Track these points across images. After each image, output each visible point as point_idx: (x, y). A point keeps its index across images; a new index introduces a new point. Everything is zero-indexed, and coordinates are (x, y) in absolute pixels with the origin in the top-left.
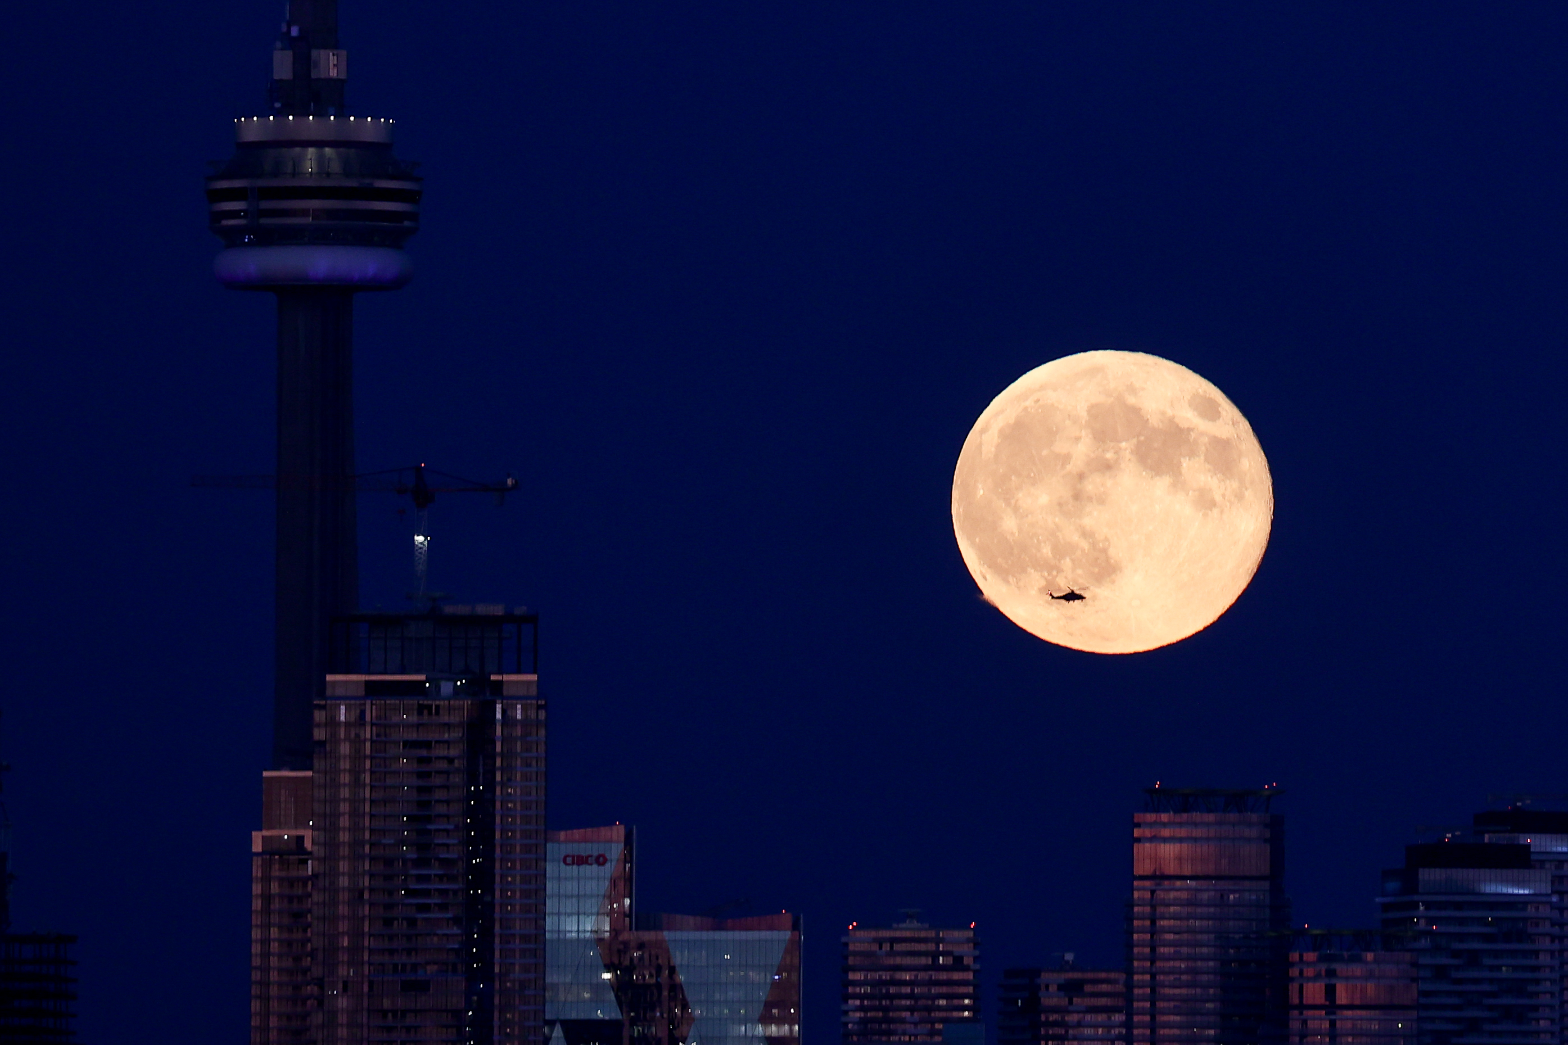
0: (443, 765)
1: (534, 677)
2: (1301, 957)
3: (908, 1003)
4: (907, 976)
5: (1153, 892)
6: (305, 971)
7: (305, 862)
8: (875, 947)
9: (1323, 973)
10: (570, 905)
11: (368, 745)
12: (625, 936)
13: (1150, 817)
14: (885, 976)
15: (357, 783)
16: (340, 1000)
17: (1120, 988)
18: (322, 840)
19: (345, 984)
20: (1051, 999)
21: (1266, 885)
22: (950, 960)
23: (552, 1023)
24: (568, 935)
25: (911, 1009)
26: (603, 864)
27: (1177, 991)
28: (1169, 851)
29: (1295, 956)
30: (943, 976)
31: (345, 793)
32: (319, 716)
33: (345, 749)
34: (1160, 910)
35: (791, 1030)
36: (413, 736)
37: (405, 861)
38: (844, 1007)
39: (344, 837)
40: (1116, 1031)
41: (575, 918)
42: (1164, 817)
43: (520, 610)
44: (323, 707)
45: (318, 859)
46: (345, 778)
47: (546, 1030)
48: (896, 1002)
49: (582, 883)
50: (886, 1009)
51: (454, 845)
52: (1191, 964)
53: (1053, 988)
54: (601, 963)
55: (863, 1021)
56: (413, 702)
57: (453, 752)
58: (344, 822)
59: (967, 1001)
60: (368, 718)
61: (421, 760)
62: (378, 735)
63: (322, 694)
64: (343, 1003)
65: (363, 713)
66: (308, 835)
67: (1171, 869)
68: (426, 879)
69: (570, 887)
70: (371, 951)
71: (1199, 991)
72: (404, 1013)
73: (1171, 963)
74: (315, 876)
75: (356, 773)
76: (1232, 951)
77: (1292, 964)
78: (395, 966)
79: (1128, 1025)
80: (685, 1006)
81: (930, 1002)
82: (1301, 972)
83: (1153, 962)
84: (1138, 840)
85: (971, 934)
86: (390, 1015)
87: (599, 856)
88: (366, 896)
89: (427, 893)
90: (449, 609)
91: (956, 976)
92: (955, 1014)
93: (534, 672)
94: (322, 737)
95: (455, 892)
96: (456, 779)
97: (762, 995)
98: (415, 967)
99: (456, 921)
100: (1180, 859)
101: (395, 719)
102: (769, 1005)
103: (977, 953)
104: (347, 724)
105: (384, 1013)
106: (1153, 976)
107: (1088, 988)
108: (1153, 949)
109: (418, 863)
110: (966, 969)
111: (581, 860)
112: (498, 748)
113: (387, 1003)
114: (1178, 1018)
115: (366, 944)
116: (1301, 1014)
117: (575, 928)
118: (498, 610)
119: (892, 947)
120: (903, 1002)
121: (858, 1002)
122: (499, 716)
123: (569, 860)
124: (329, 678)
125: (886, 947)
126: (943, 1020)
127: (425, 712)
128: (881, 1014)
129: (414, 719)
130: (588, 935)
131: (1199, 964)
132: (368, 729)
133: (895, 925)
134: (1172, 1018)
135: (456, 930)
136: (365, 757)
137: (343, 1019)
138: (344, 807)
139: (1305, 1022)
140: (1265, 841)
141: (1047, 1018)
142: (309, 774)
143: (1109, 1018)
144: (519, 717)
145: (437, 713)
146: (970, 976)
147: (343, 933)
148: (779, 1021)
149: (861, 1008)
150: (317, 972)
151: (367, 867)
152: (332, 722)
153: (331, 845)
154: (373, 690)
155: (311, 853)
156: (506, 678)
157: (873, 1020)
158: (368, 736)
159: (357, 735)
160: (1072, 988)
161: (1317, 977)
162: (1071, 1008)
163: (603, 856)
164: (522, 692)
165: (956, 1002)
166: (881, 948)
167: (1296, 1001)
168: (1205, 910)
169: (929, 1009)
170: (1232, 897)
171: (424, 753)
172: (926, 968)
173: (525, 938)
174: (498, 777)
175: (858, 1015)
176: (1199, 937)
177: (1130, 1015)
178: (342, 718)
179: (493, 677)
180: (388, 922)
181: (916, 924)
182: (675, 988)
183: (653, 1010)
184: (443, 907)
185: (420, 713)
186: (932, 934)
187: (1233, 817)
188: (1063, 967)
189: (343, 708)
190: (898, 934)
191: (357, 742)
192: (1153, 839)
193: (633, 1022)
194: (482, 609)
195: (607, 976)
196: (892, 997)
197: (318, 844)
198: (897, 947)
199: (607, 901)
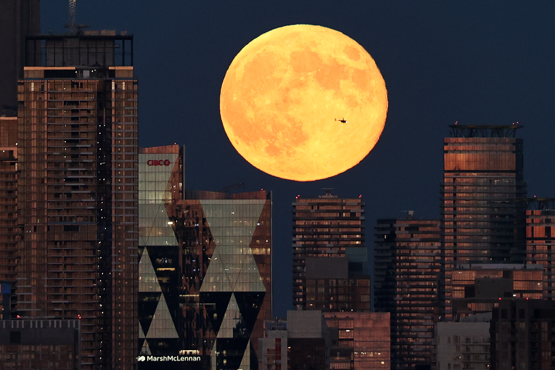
0: (85, 114)
1: (131, 68)
2: (532, 212)
3: (327, 237)
4: (326, 223)
5: (454, 179)
6: (14, 221)
7: (14, 164)
8: (310, 208)
9: (544, 221)
10: (151, 186)
11: (46, 103)
12: (180, 202)
13: (453, 140)
14: (315, 223)
15: (40, 123)
16: (32, 235)
17: (438, 229)
18: (23, 153)
19: (35, 227)
20: (401, 234)
21: (514, 175)
22: (348, 215)
23: (142, 248)
24: (150, 202)
25: (329, 240)
26: (168, 165)
27: (468, 230)
28: (462, 157)
29: (529, 212)
30: (346, 223)
31: (34, 128)
32: (20, 88)
33: (34, 105)
34: (459, 188)
35: (266, 251)
36: (69, 99)
37: (65, 163)
38: (294, 239)
39: (34, 151)
40: (435, 252)
41: (153, 193)
42: (460, 140)
43: (123, 33)
44: (22, 84)
45: (20, 163)
46: (34, 121)
47: (139, 251)
48: (321, 236)
49: (157, 175)
50: (315, 240)
51: (91, 155)
52: (475, 216)
53: (403, 229)
54: (167, 217)
55: (304, 246)
56: (68, 80)
57: (90, 107)
58: (34, 143)
59: (358, 236)
60: (46, 89)
61: (73, 111)
62: (51, 98)
63: (22, 77)
64: (34, 237)
65: (43, 86)
66: (15, 149)
67: (464, 167)
68: (76, 172)
69: (151, 177)
70: (49, 210)
71: (479, 230)
72: (66, 242)
73: (464, 216)
74: (19, 171)
75: (40, 118)
76: (496, 210)
77: (528, 217)
78: (61, 218)
79: (442, 248)
80: (211, 239)
81: (338, 237)
82: (532, 220)
83: (455, 216)
84: (447, 152)
85: (360, 201)
86: (58, 243)
87: (166, 161)
88: (46, 182)
89: (77, 180)
90: (87, 33)
91: (352, 223)
92: (352, 243)
93: (132, 65)
94: (22, 100)
95: (91, 180)
96: (92, 121)
97: (251, 233)
98: (71, 218)
99: (92, 194)
100: (468, 162)
101: (60, 90)
102: (255, 238)
103: (363, 211)
104: (35, 92)
105: (56, 243)
106: (455, 223)
107: (421, 229)
108: (455, 209)
109: (72, 165)
110: (357, 219)
111: (156, 163)
112: (113, 105)
113: (57, 238)
114: (468, 245)
115: (46, 207)
116: (533, 242)
117: (154, 198)
118: (113, 33)
119: (318, 208)
120: (325, 237)
121: (301, 237)
122: (113, 88)
123: (150, 163)
124: (26, 68)
125: (316, 208)
126: (346, 246)
127: (75, 86)
128: (313, 243)
129: (70, 90)
130: (160, 202)
131: (479, 216)
132: (46, 95)
133: (320, 196)
134: (465, 245)
135: (92, 199)
136: (44, 110)
137: (34, 245)
138: (34, 136)
139: (535, 246)
140: (514, 152)
141: (400, 244)
142: (16, 118)
143: (432, 245)
144: (124, 88)
145: (81, 87)
146: (360, 223)
147: (34, 201)
148: (260, 246)
149: (301, 240)
150: (20, 221)
151: (46, 167)
152: (27, 92)
153: (28, 156)
154: (48, 74)
155: (17, 160)
156: (117, 68)
157: (309, 246)
158: (46, 99)
159: (40, 98)
160: (413, 229)
161: (541, 223)
162: (412, 239)
163: (168, 160)
164: (126, 76)
165: (352, 236)
166: (312, 208)
167: (530, 236)
168: (482, 188)
169: (338, 240)
170: (496, 181)
171: (75, 107)
172: (336, 219)
173: (128, 204)
174: (113, 120)
175: (301, 243)
176: (479, 202)
177: (443, 243)
178: (33, 89)
179: (110, 68)
180: (57, 195)
181: (331, 196)
182: (206, 229)
183: (195, 240)
184: (85, 187)
185: (73, 87)
186: (339, 201)
187: (496, 139)
188: (408, 218)
189: (33, 84)
190: (322, 201)
191: (40, 102)
192: (454, 151)
193: (184, 247)
194: (104, 33)
195: (171, 223)
196: (319, 234)
197: (20, 155)
198: (321, 208)
199: (170, 184)
